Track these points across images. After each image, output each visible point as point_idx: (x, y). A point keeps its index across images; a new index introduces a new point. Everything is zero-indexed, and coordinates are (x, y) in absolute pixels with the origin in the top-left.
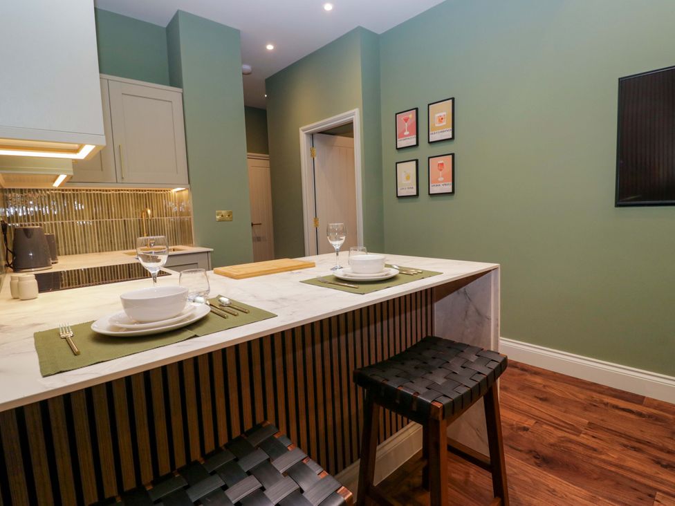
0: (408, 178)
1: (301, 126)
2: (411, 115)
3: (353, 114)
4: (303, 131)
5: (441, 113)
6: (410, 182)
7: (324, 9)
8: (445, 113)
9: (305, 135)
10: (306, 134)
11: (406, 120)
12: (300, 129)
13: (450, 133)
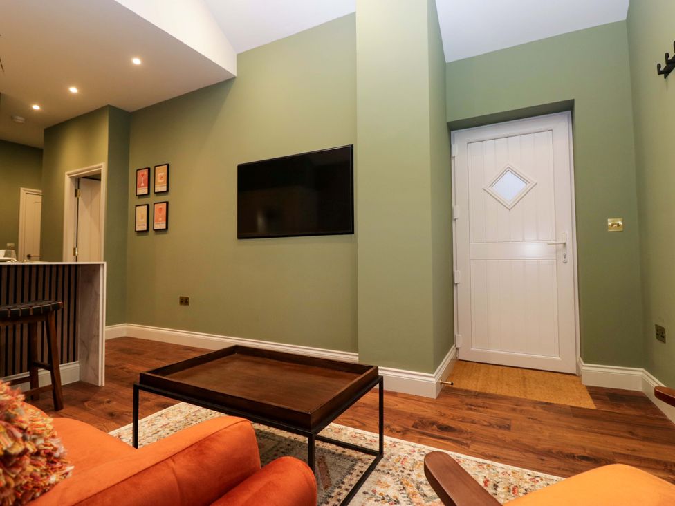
0: (142, 218)
1: (67, 171)
2: (146, 172)
3: (101, 167)
4: (69, 175)
5: (161, 173)
6: (143, 220)
7: (69, 91)
8: (163, 174)
9: (69, 179)
10: (71, 177)
11: (143, 175)
12: (66, 173)
13: (166, 187)
